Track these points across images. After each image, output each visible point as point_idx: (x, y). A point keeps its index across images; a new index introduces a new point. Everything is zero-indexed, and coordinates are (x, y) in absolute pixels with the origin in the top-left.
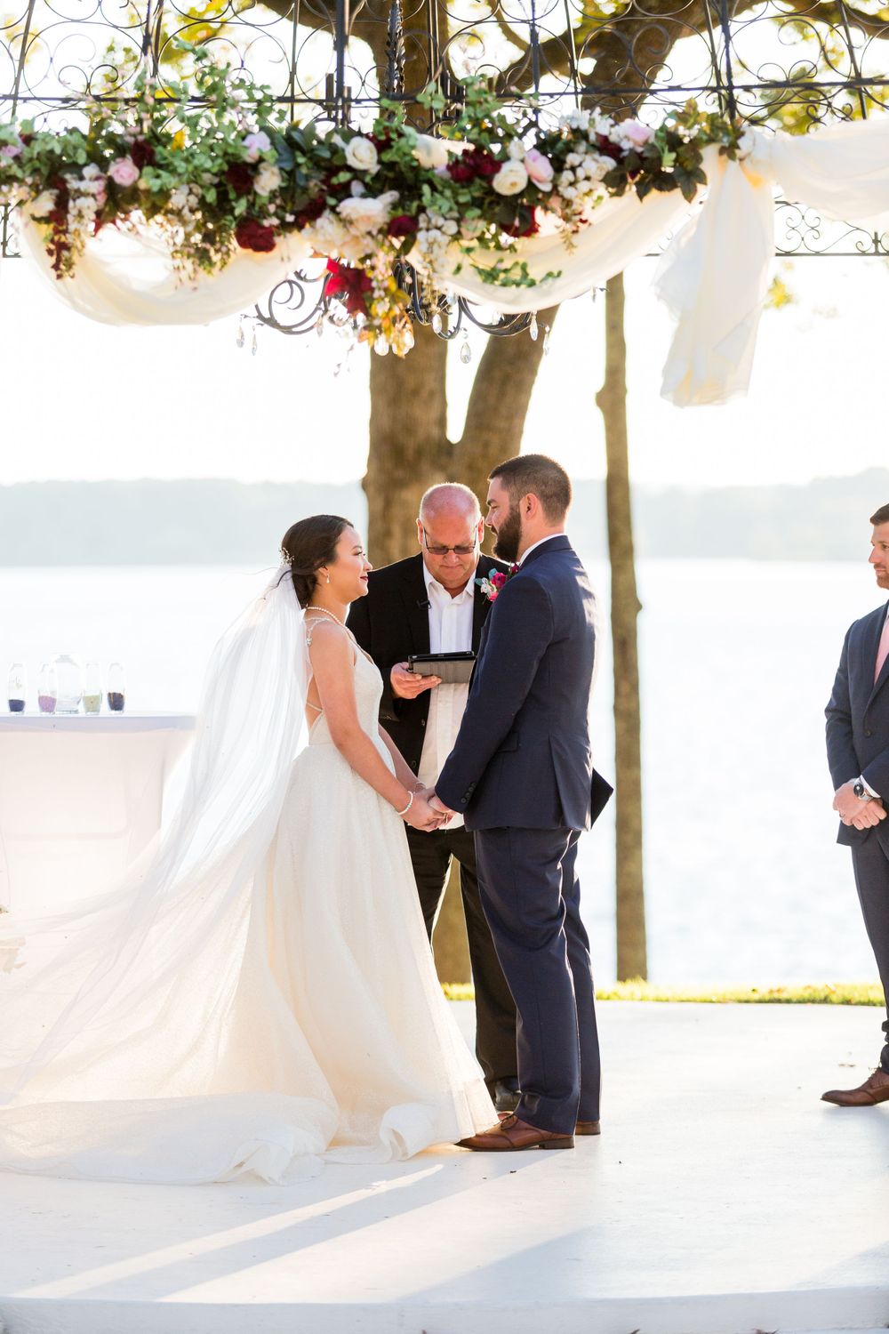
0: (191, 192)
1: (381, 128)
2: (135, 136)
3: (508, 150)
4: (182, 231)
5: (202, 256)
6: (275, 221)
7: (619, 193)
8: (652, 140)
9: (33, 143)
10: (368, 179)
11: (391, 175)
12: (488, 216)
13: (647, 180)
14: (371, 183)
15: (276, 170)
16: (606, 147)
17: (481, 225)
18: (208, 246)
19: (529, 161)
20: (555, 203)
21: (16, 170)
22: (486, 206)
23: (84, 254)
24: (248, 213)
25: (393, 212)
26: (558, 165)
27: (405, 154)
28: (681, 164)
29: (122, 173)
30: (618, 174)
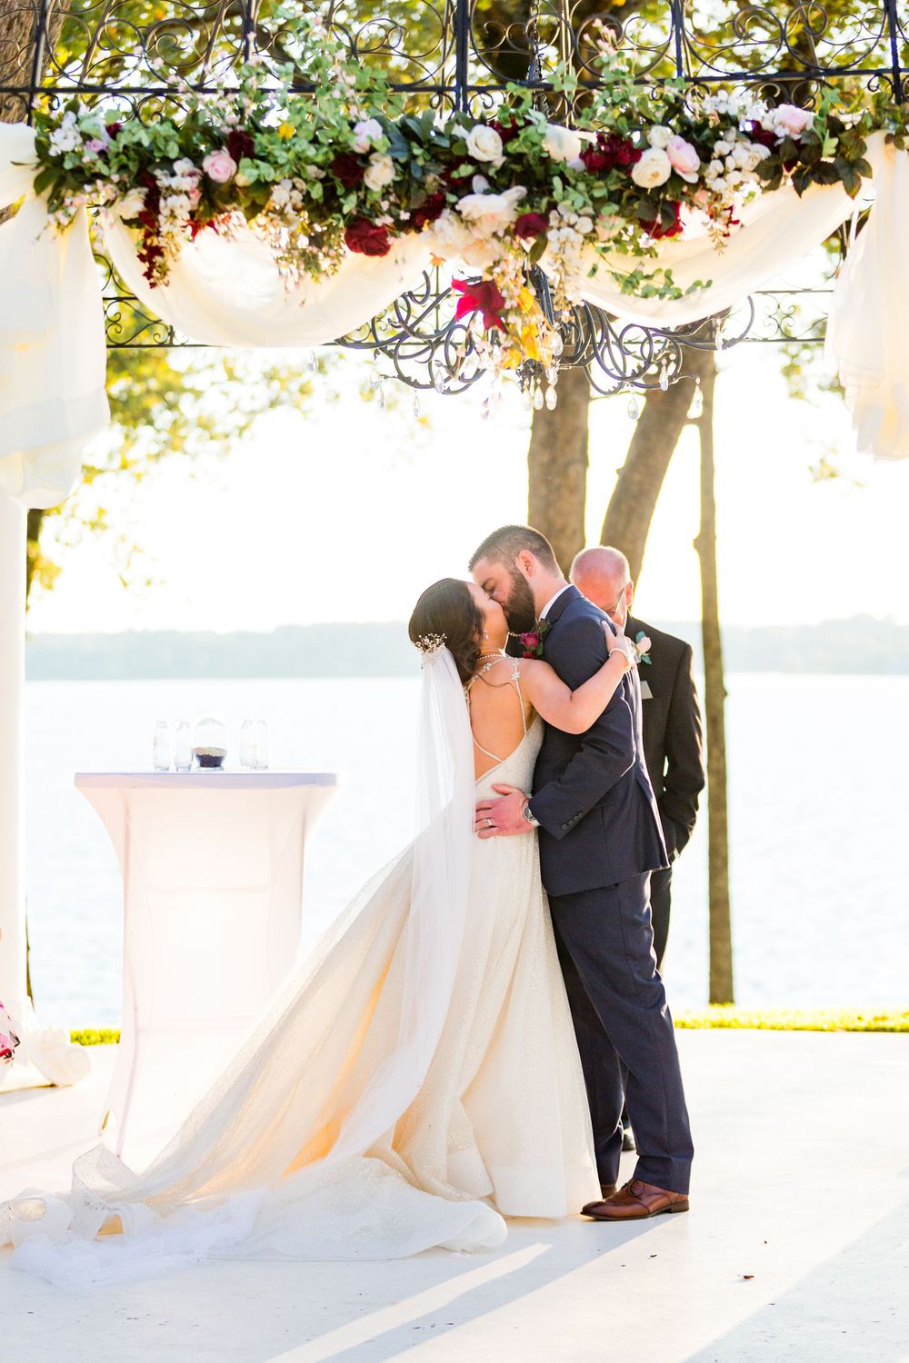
0: (294, 187)
1: (507, 115)
2: (233, 127)
3: (648, 137)
4: (285, 232)
5: (310, 261)
6: (389, 220)
7: (774, 186)
8: (810, 126)
9: (119, 135)
10: (492, 172)
11: (517, 168)
12: (627, 212)
13: (805, 172)
14: (495, 177)
15: (388, 160)
16: (759, 135)
17: (620, 222)
18: (315, 250)
19: (672, 148)
20: (702, 197)
21: (101, 167)
22: (623, 201)
23: (179, 259)
24: (358, 212)
25: (519, 209)
26: (705, 154)
27: (534, 144)
28: (843, 155)
29: (217, 167)
30: (773, 164)
